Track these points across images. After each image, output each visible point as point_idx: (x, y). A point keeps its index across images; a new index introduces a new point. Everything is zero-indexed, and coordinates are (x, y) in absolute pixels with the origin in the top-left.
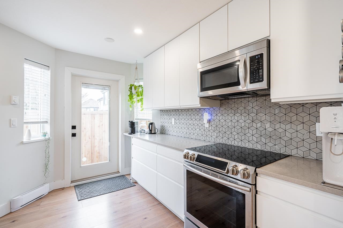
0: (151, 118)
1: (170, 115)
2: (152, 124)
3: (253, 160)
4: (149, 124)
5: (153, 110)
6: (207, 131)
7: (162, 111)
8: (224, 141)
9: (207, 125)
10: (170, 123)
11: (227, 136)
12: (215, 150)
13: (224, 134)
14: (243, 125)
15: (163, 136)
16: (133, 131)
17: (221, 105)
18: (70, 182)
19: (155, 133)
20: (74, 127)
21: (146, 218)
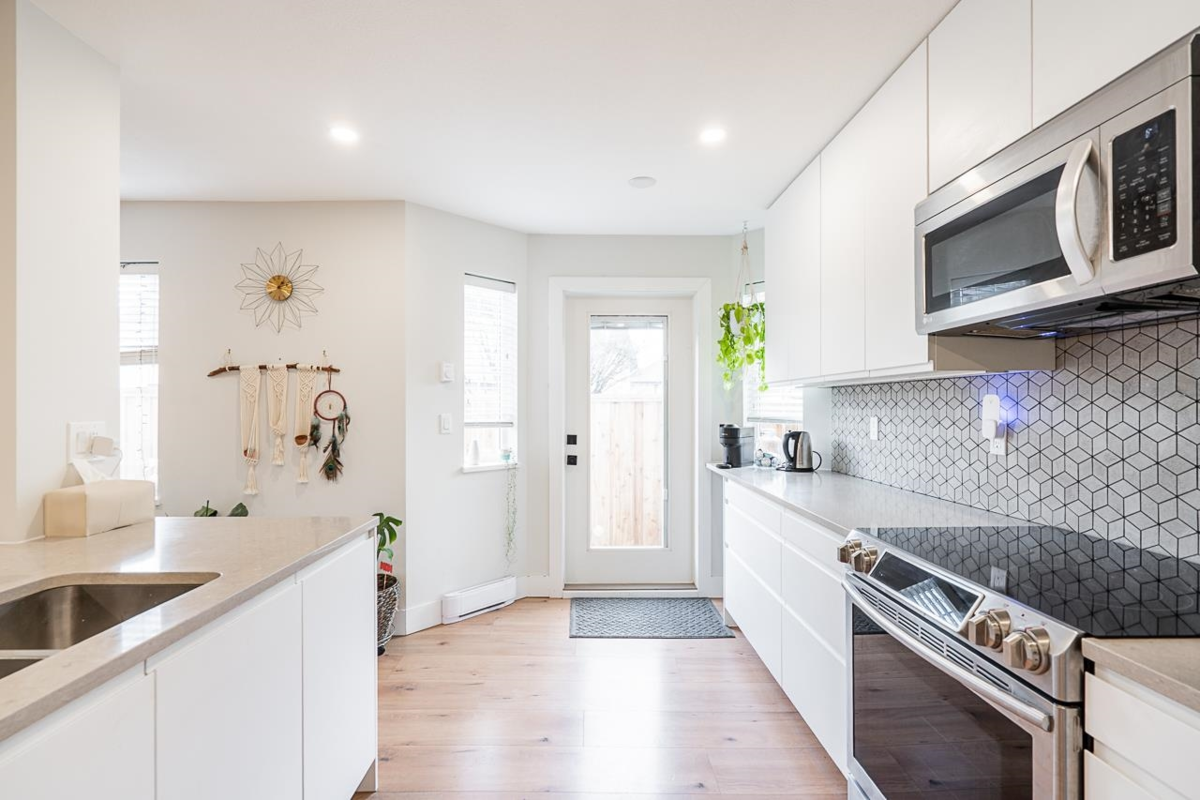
0: (799, 416)
1: (862, 404)
2: (795, 436)
3: (1068, 598)
4: (786, 435)
5: (806, 386)
6: (1000, 470)
7: (837, 389)
8: (1075, 519)
9: (998, 447)
10: (862, 434)
11: (1086, 496)
12: (1035, 557)
13: (1074, 489)
14: (1167, 449)
15: (841, 480)
16: (734, 459)
17: (1059, 363)
18: (563, 587)
19: (810, 470)
20: (572, 440)
21: (730, 739)
